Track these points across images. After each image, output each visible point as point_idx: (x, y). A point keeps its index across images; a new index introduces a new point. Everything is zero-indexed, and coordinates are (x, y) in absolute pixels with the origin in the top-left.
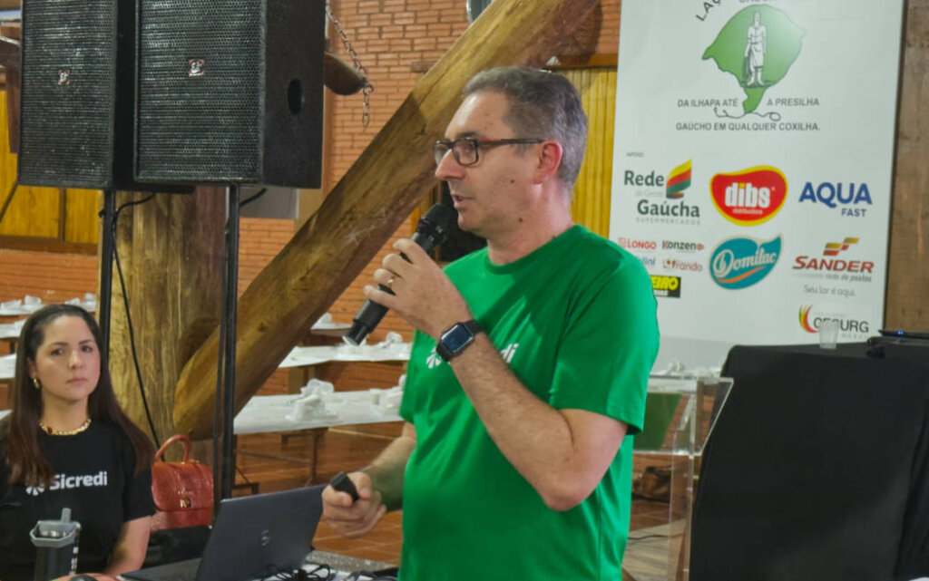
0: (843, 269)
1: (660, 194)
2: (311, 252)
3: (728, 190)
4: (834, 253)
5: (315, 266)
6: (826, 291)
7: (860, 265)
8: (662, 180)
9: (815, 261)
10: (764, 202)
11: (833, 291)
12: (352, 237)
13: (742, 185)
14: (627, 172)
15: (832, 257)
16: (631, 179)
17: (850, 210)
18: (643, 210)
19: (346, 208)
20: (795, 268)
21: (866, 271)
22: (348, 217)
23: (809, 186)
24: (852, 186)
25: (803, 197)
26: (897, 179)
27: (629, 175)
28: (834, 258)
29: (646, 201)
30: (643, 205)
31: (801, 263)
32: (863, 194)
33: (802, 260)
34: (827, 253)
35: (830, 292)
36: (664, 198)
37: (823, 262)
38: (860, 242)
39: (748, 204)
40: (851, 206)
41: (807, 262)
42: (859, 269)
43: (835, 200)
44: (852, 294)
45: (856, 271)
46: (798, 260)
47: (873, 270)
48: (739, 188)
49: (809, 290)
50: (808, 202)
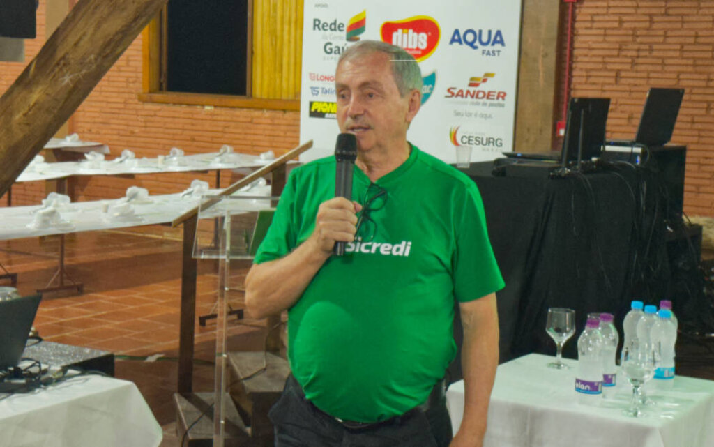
0: (484, 97)
1: (341, 38)
2: (31, 92)
3: (395, 35)
4: (476, 85)
5: (35, 104)
6: (469, 115)
7: (496, 94)
8: (343, 26)
9: (461, 91)
10: (422, 44)
11: (476, 115)
12: (67, 80)
13: (405, 31)
14: (315, 20)
15: (475, 89)
16: (318, 26)
17: (489, 51)
18: (329, 51)
19: (60, 54)
20: (447, 97)
21: (500, 99)
22: (62, 62)
23: (457, 32)
24: (490, 32)
25: (453, 41)
26: (524, 26)
27: (317, 23)
28: (477, 89)
29: (330, 43)
30: (328, 47)
31: (451, 93)
32: (498, 39)
33: (452, 90)
34: (471, 85)
35: (473, 116)
36: (345, 41)
37: (468, 92)
38: (496, 76)
39: (410, 47)
40: (489, 48)
41: (456, 92)
42: (495, 97)
43: (477, 43)
44: (490, 116)
45: (493, 99)
46: (449, 90)
47: (506, 98)
48: (403, 33)
49: (458, 114)
50: (456, 44)
